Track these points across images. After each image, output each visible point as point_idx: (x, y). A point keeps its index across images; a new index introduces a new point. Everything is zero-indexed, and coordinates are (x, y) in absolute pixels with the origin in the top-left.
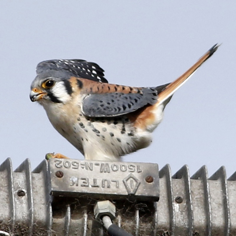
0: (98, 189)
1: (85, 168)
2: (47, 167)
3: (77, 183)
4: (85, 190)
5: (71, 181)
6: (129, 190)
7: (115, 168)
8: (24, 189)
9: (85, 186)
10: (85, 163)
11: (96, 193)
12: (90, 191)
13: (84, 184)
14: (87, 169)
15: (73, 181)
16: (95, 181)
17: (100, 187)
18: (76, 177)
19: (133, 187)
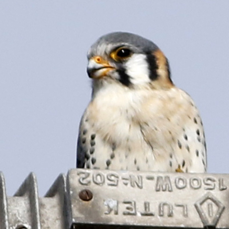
0: (153, 219)
1: (129, 185)
2: (65, 186)
3: (116, 209)
4: (130, 221)
5: (106, 207)
6: (205, 219)
7: (181, 184)
8: (26, 223)
9: (129, 214)
10: (130, 176)
11: (149, 225)
12: (139, 222)
13: (128, 211)
14: (133, 186)
15: (109, 207)
16: (147, 206)
17: (155, 216)
18: (114, 200)
19: (212, 215)
